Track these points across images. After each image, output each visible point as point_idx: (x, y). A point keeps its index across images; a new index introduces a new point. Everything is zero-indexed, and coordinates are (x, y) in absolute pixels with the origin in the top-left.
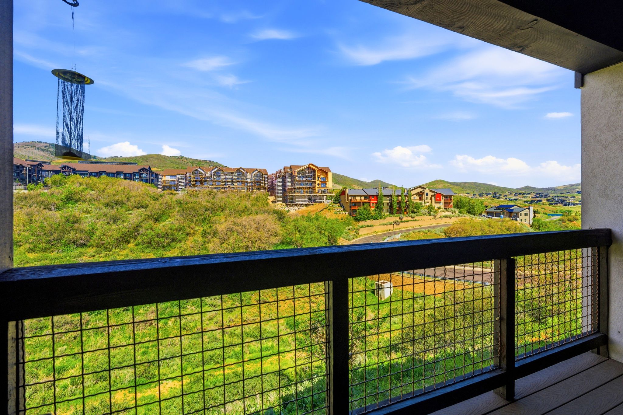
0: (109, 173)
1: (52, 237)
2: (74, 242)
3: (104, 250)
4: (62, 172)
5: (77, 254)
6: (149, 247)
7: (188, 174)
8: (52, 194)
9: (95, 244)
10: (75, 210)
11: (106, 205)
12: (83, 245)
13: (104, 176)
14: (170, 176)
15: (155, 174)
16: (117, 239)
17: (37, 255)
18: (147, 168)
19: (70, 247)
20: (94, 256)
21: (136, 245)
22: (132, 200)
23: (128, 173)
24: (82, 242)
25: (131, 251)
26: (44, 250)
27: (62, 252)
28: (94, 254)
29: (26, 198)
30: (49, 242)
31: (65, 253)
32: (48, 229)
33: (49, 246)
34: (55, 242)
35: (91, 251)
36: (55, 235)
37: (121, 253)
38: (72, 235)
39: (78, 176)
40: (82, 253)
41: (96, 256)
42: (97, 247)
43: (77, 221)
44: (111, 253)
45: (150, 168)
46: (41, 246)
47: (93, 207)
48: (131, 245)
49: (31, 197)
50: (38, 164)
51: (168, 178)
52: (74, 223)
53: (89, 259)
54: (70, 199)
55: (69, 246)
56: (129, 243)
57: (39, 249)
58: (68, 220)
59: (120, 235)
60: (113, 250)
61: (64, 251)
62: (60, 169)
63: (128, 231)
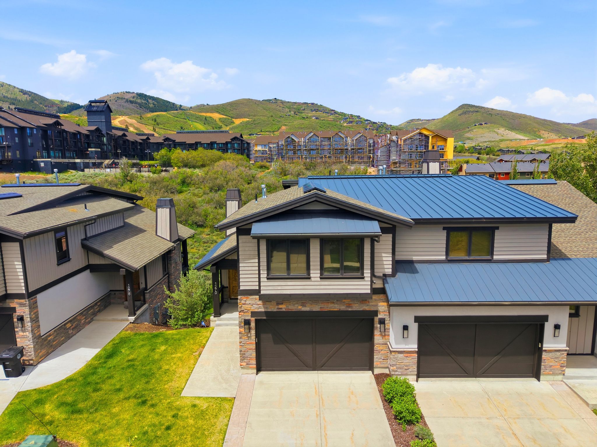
0: (204, 144)
2: (196, 223)
5: (199, 232)
7: (280, 143)
10: (189, 193)
11: (211, 189)
12: (201, 226)
13: (200, 149)
14: (262, 145)
15: (247, 143)
18: (239, 136)
20: (209, 234)
22: (230, 184)
23: (221, 143)
24: (200, 223)
28: (209, 233)
35: (207, 231)
36: (184, 217)
38: (193, 218)
40: (202, 232)
42: (210, 227)
45: (241, 136)
50: (147, 138)
51: (259, 148)
53: (207, 236)
62: (163, 141)
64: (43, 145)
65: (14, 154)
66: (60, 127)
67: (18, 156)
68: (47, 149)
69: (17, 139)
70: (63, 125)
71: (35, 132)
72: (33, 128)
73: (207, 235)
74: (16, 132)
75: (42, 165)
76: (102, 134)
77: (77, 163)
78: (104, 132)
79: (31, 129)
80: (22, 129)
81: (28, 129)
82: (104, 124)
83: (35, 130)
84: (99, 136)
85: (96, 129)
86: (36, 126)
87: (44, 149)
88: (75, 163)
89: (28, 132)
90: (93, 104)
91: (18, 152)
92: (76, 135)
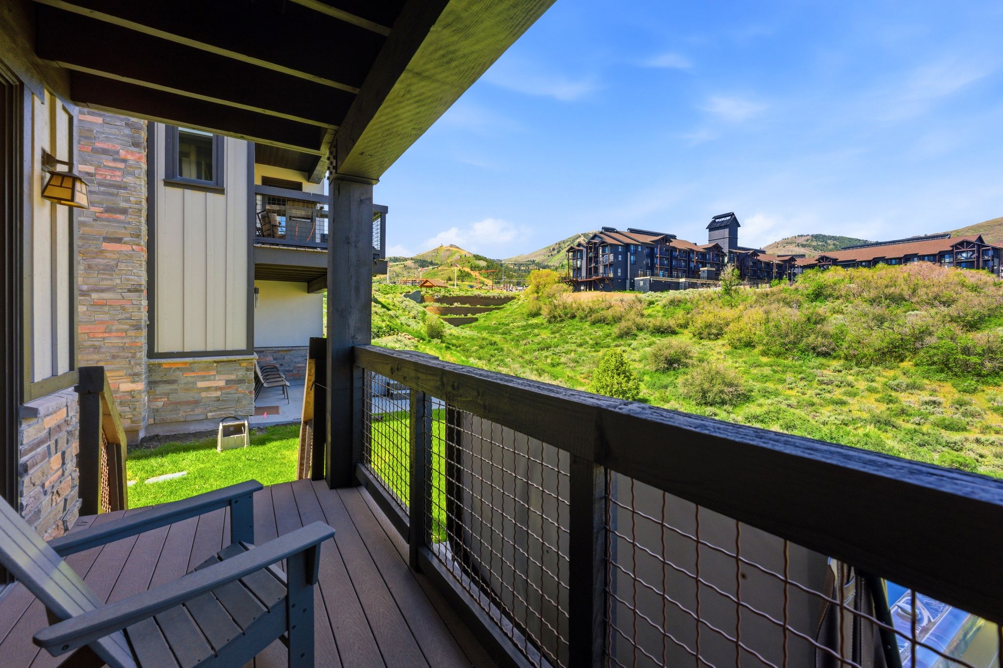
0: (892, 258)
1: (787, 340)
2: (814, 349)
3: (857, 365)
4: (819, 266)
5: (816, 364)
6: (942, 371)
8: (796, 289)
9: (843, 355)
10: (822, 308)
11: (872, 302)
12: (826, 355)
16: (879, 350)
17: (770, 360)
18: (973, 239)
19: (808, 355)
20: (840, 371)
21: (916, 365)
22: (922, 292)
23: (929, 254)
24: (824, 348)
25: (905, 374)
26: (778, 355)
27: (798, 359)
28: (840, 368)
29: (767, 295)
30: (784, 344)
31: (801, 362)
32: (784, 327)
33: (783, 350)
34: (790, 346)
35: (836, 364)
36: (792, 337)
37: (884, 374)
38: (811, 338)
39: (839, 268)
40: (823, 365)
41: (843, 372)
42: (846, 358)
43: (821, 320)
44: (867, 371)
45: (980, 239)
46: (774, 349)
47: (850, 305)
48: (906, 364)
49: (773, 294)
50: (790, 259)
52: (816, 323)
53: (831, 373)
54: (818, 295)
55: (806, 353)
56: (902, 361)
57: (772, 353)
58: (809, 319)
59: (884, 344)
60: (872, 367)
61: (799, 359)
62: (816, 262)
63: (902, 339)
64: (647, 264)
65: (615, 273)
66: (668, 244)
67: (619, 274)
68: (651, 268)
69: (620, 256)
70: (672, 242)
71: (640, 250)
72: (638, 245)
73: (835, 371)
74: (620, 250)
75: (642, 283)
76: (723, 252)
77: (682, 283)
78: (726, 250)
79: (636, 246)
80: (627, 246)
81: (632, 246)
82: (727, 240)
83: (640, 247)
84: (718, 255)
85: (714, 246)
86: (642, 243)
87: (648, 268)
88: (679, 283)
89: (632, 249)
90: (717, 220)
91: (619, 271)
92: (688, 253)
